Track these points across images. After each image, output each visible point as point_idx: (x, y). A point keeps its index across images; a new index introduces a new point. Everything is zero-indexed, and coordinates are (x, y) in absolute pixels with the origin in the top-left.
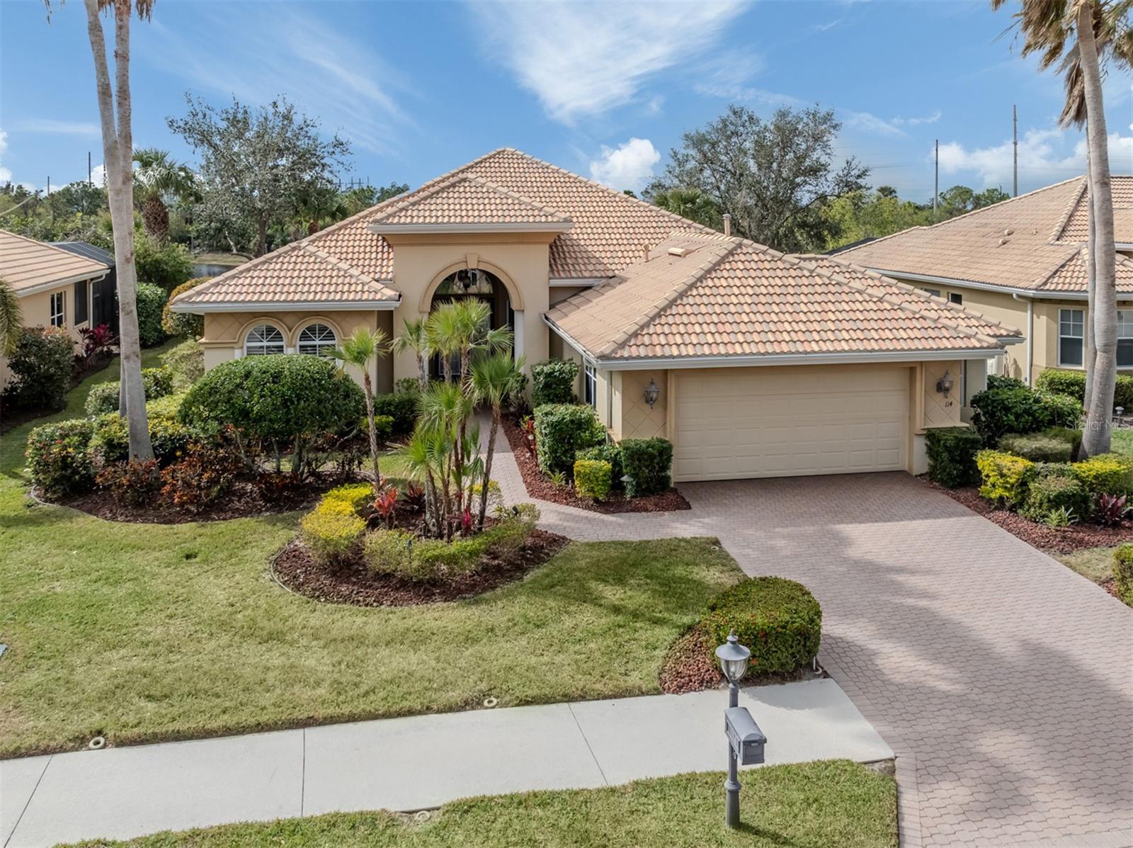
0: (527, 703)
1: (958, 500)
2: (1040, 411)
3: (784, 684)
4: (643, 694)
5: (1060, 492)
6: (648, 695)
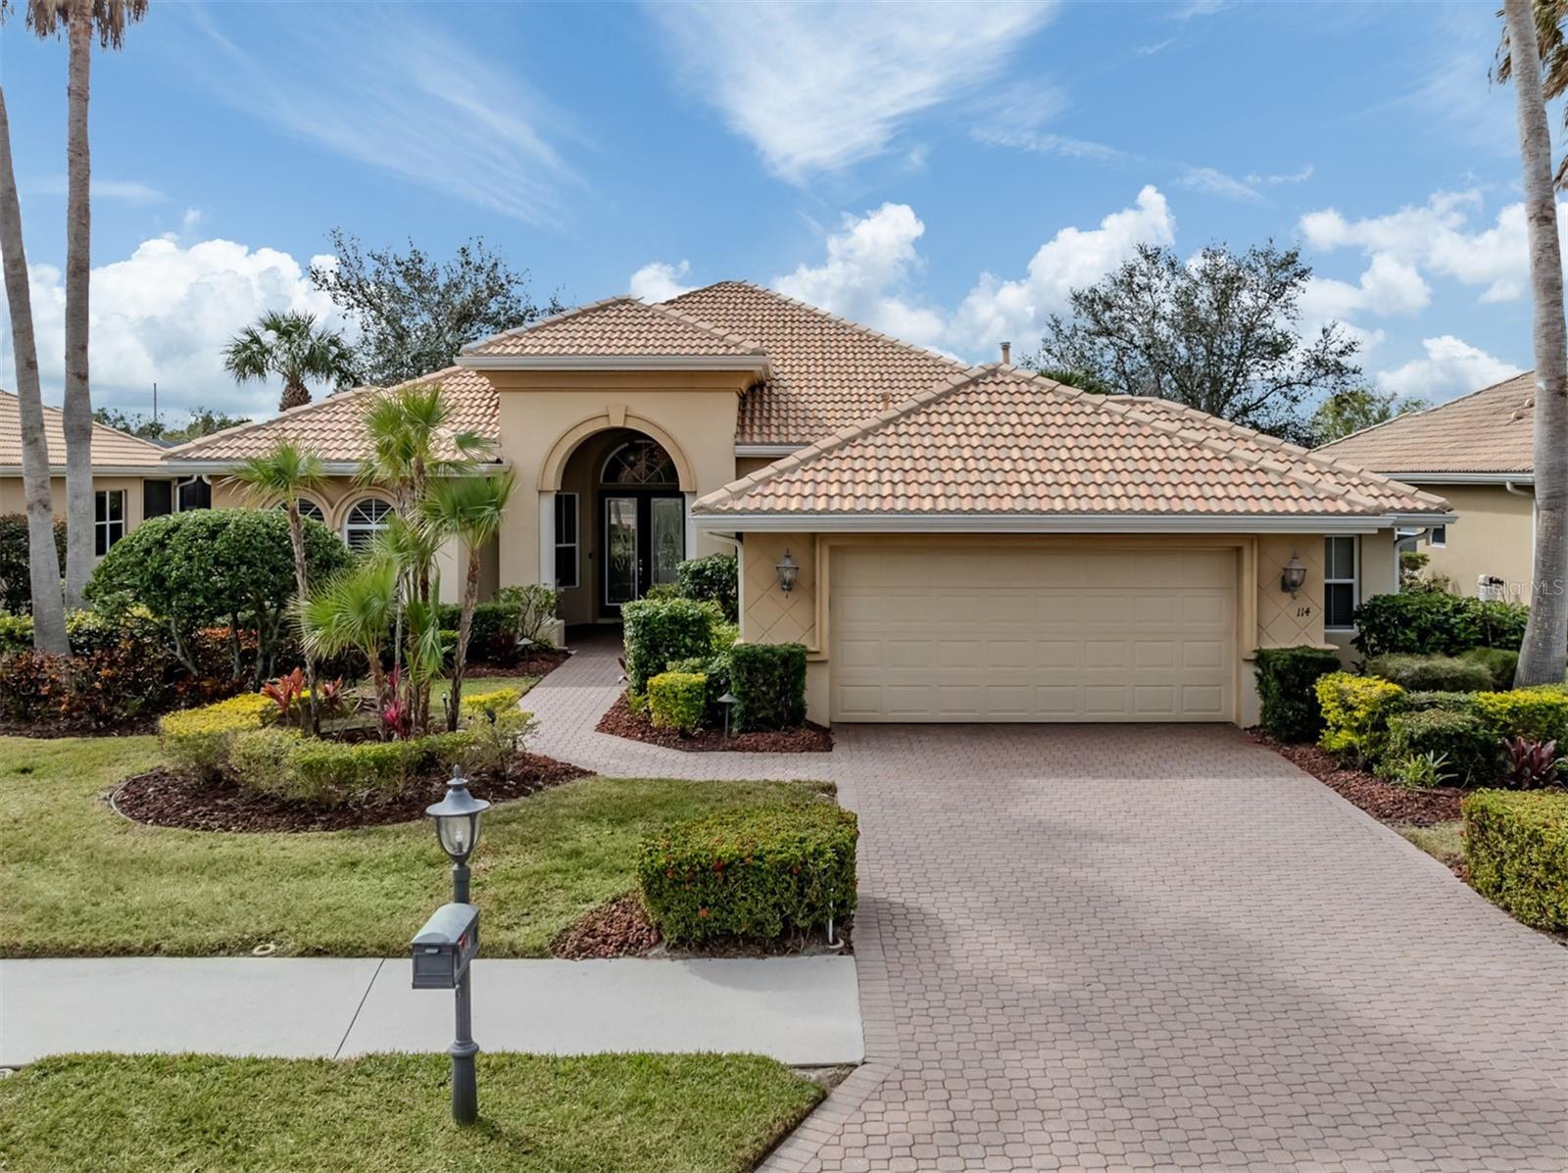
0: (319, 953)
1: (1290, 758)
2: (1462, 625)
3: (763, 958)
4: (516, 955)
5: (1433, 729)
6: (523, 957)
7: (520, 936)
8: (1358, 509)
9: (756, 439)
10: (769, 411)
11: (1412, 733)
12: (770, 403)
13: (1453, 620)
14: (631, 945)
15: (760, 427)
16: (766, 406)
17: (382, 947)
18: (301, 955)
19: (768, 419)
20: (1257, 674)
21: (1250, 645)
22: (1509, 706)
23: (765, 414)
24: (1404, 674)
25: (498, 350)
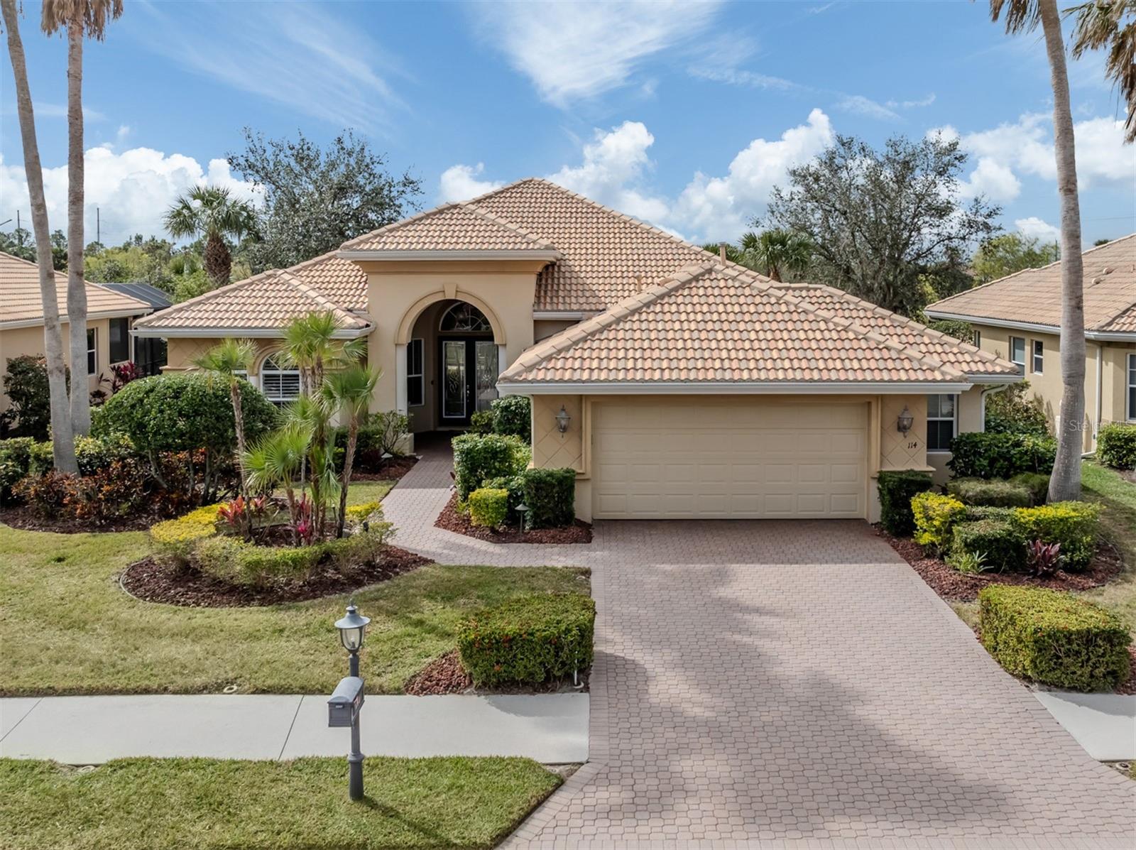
0: (264, 692)
1: (895, 547)
2: (1018, 456)
3: (533, 694)
4: (383, 693)
5: (980, 536)
6: (388, 694)
7: (385, 680)
8: (948, 378)
9: (548, 307)
10: (558, 285)
11: (966, 538)
12: (559, 278)
13: (1012, 452)
14: (454, 686)
15: (551, 298)
16: (556, 281)
17: (302, 688)
18: (253, 693)
19: (557, 291)
20: (878, 488)
21: (875, 468)
22: (1033, 519)
23: (555, 287)
24: (971, 494)
25: (367, 247)
